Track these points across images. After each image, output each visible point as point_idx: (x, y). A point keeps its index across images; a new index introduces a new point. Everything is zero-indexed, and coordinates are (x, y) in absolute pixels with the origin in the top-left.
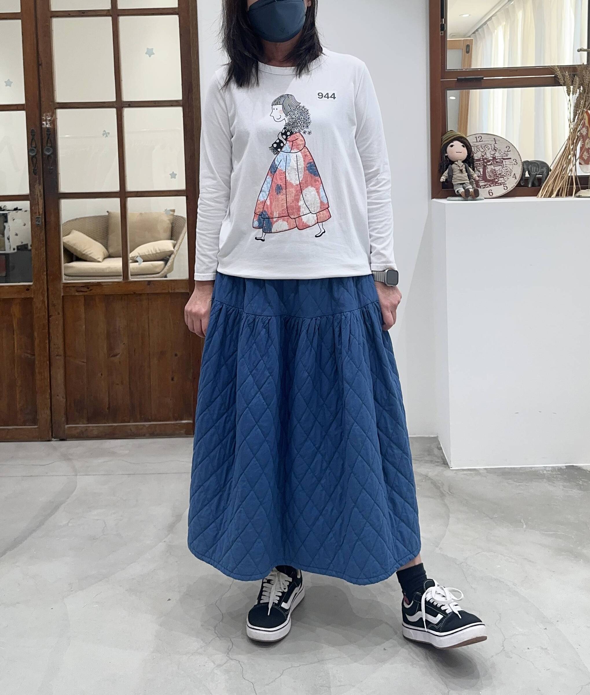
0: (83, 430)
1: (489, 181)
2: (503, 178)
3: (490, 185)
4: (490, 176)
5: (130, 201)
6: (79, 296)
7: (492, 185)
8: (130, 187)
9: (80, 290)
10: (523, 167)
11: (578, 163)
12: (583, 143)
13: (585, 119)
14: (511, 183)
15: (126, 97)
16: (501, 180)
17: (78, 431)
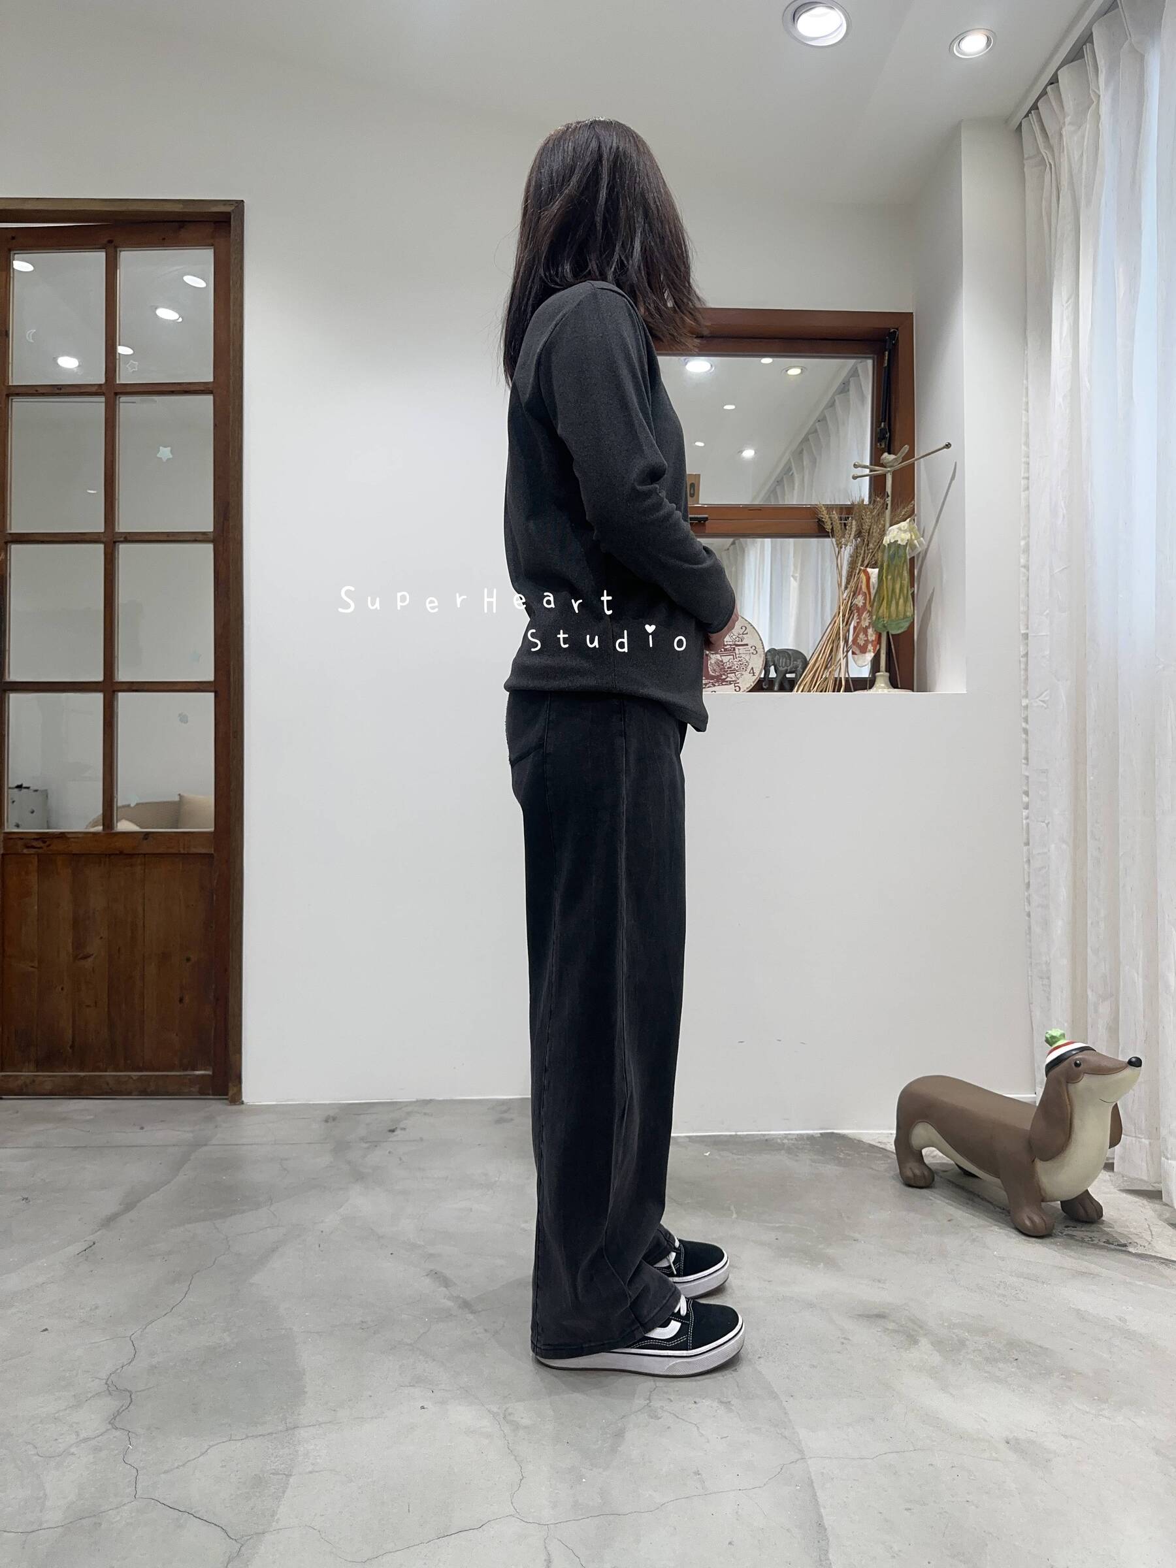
0: (28, 1081)
1: (712, 678)
2: (733, 674)
3: (713, 684)
4: (715, 670)
5: (122, 697)
6: (32, 854)
7: (716, 684)
8: (123, 674)
9: (30, 845)
10: (766, 659)
11: (850, 653)
12: (858, 620)
13: (862, 582)
14: (749, 680)
15: (124, 525)
16: (732, 677)
17: (20, 1082)
